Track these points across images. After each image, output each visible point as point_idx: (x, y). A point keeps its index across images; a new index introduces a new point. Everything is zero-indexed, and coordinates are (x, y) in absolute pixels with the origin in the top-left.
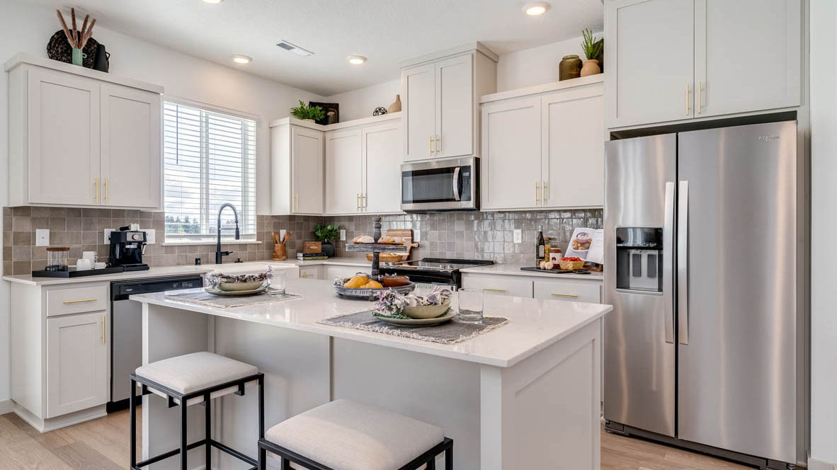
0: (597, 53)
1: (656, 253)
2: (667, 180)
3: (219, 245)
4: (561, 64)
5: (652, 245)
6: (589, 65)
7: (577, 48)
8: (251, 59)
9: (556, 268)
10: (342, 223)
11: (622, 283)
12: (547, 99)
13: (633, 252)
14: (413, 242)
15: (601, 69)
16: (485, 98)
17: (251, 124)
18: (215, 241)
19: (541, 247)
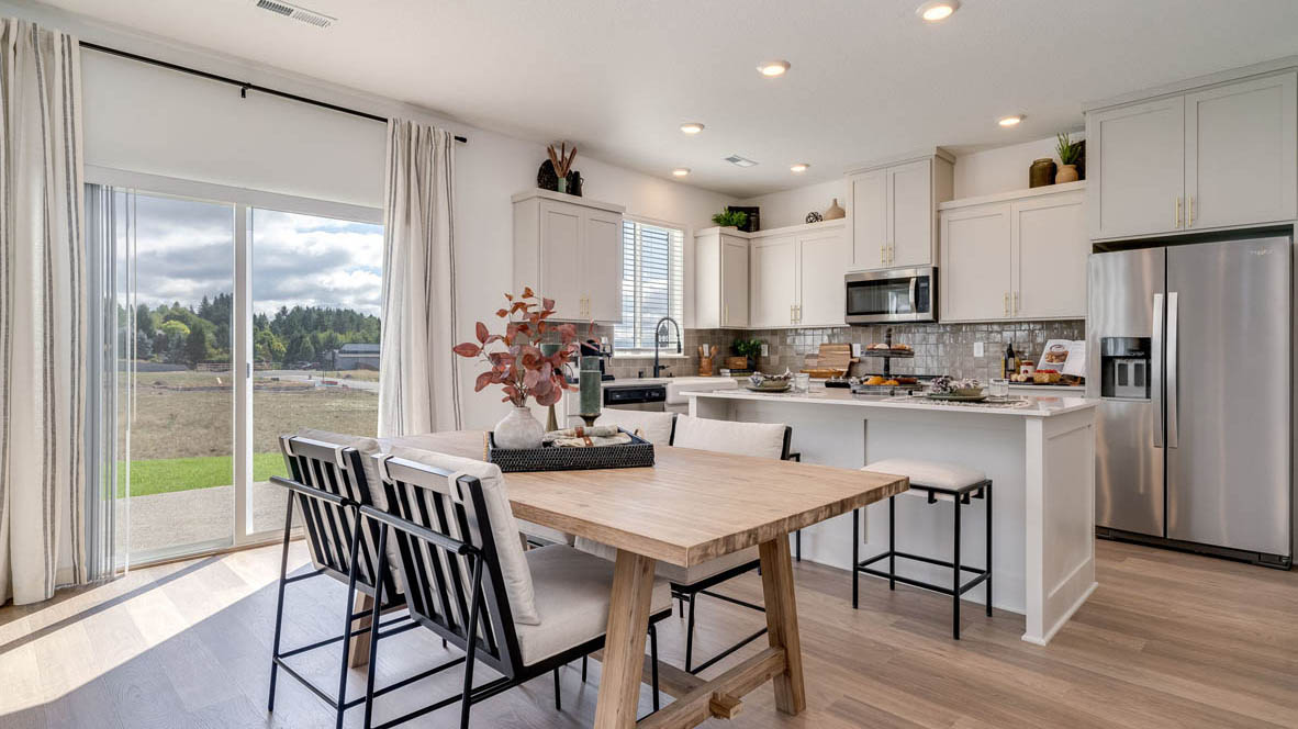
0: (1077, 158)
1: (1144, 362)
2: (1156, 291)
3: (657, 359)
4: (1032, 168)
5: (1139, 354)
6: (1065, 171)
7: (1050, 150)
8: (689, 171)
9: (1030, 380)
10: (763, 338)
11: (1106, 390)
12: (1017, 206)
13: (1118, 362)
14: (852, 357)
15: (1081, 175)
16: (944, 205)
17: (678, 235)
18: (653, 355)
19: (1011, 361)
